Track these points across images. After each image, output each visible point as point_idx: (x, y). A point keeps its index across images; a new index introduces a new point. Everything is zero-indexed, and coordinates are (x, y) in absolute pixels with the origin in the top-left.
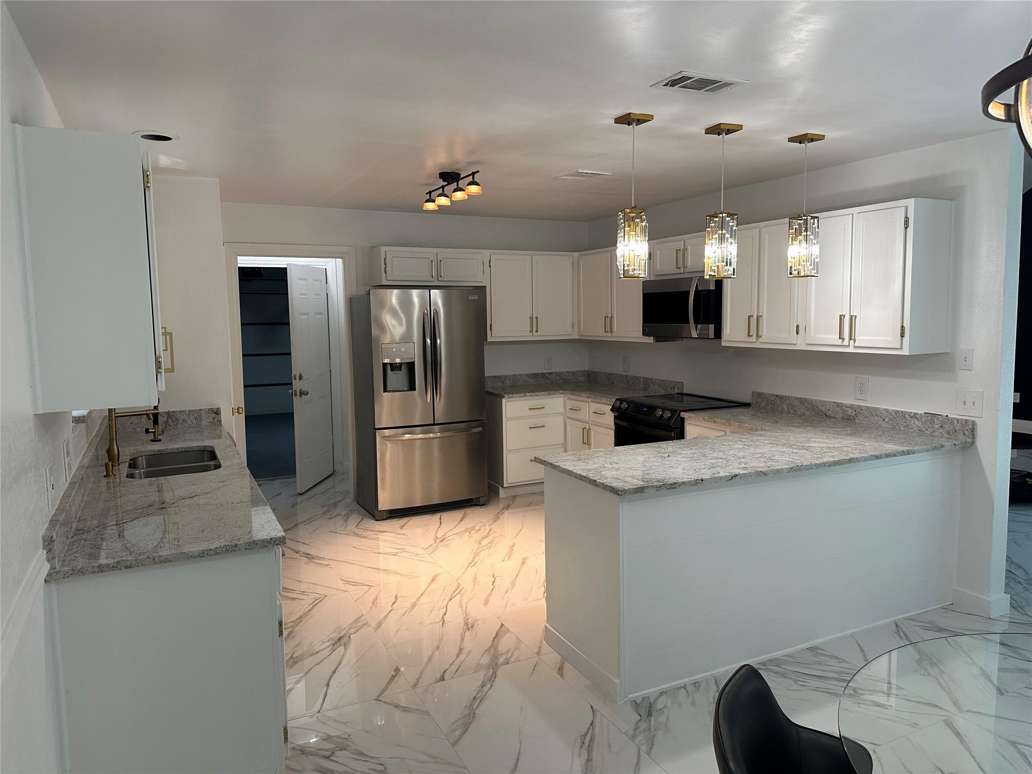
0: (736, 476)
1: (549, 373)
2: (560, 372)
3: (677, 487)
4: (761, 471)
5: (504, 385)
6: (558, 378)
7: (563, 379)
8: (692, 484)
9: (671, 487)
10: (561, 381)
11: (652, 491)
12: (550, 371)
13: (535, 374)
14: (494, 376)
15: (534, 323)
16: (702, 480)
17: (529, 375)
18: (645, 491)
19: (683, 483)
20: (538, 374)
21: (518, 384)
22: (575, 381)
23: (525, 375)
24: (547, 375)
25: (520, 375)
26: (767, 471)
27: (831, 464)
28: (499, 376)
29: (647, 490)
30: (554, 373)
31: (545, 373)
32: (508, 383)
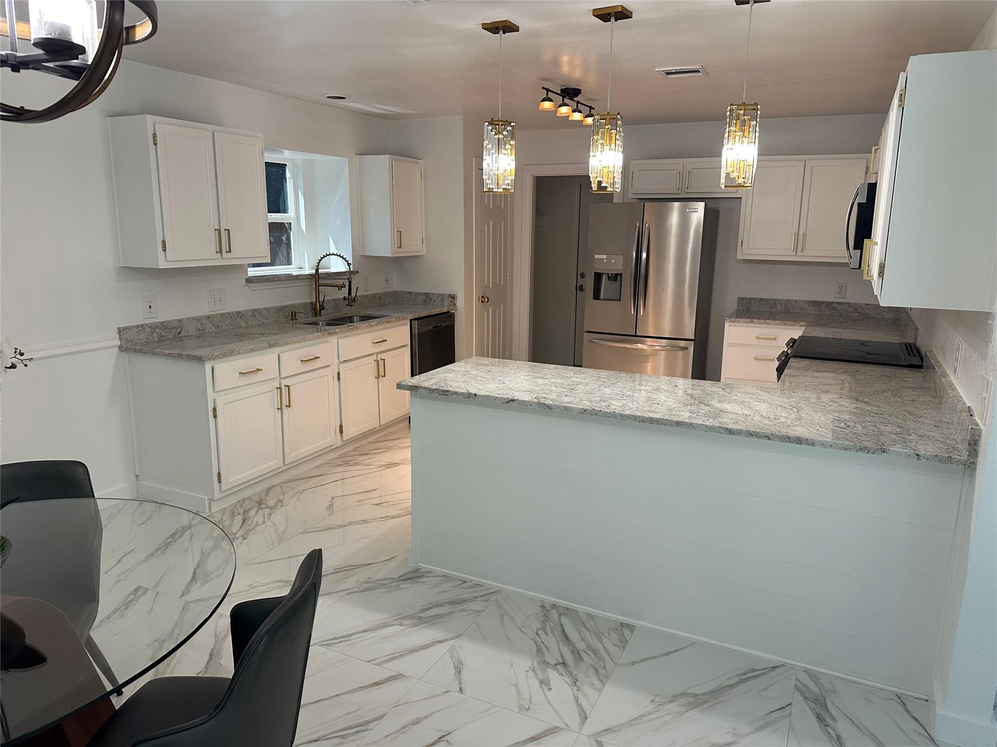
0: (513, 400)
1: (838, 303)
2: (854, 304)
3: (450, 395)
4: (544, 404)
5: (774, 310)
6: (850, 309)
7: (859, 313)
8: (465, 396)
9: (443, 393)
10: (856, 314)
11: (426, 392)
12: (841, 301)
13: (818, 302)
14: (761, 299)
15: (800, 241)
16: (476, 396)
17: (809, 302)
18: (418, 390)
19: (456, 393)
20: (822, 303)
21: (791, 311)
22: (877, 316)
23: (802, 301)
24: (835, 305)
25: (796, 301)
26: (551, 405)
27: (645, 420)
28: (768, 299)
29: (421, 390)
30: (845, 303)
31: (833, 303)
32: (779, 308)
